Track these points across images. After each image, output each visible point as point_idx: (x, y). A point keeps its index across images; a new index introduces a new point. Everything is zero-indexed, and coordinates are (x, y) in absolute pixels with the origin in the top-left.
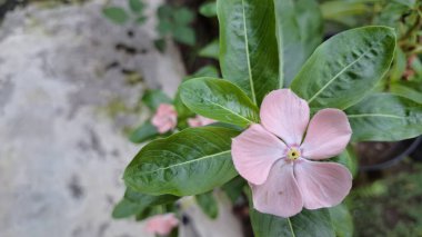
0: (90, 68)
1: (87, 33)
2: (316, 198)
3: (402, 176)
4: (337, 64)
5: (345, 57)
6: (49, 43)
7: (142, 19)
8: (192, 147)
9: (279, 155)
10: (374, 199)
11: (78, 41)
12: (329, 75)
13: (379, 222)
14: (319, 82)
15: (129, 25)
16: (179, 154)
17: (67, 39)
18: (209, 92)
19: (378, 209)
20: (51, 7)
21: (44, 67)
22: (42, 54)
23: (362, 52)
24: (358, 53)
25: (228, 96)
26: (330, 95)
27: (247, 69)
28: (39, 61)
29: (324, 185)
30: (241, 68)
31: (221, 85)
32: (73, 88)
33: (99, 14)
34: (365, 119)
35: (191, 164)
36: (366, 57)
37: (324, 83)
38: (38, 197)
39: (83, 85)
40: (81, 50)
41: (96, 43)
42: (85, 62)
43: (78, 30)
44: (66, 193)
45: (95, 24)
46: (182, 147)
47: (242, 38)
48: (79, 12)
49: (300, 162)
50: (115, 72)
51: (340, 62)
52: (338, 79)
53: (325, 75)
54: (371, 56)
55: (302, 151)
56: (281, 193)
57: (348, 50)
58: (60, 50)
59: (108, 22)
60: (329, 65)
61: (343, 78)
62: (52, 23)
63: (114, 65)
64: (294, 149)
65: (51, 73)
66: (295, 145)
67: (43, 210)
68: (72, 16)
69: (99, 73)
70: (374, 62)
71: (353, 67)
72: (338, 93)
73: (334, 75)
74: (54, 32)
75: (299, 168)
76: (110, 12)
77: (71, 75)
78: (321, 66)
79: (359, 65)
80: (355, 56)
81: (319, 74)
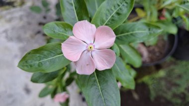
0: (28, 35)
1: (25, 19)
2: (103, 66)
3: (172, 67)
4: (112, 10)
5: (115, 7)
6: (8, 26)
7: (49, 10)
8: (51, 52)
9: (84, 48)
10: (161, 79)
11: (21, 24)
12: (109, 15)
13: (164, 88)
14: (104, 18)
15: (43, 13)
16: (45, 55)
17: (16, 23)
18: (57, 28)
19: (163, 83)
20: (7, 9)
21: (7, 37)
22: (6, 31)
23: (121, 3)
24: (120, 4)
25: (67, 29)
26: (109, 23)
27: (75, 17)
28: (4, 35)
29: (106, 59)
30: (73, 17)
31: (63, 24)
32: (21, 45)
33: (29, 10)
34: (132, 34)
35: (51, 59)
36: (123, 5)
37: (107, 19)
38: (10, 96)
39: (25, 43)
40: (23, 27)
41: (29, 23)
42: (25, 32)
43: (21, 18)
44: (23, 93)
45: (28, 15)
46: (46, 53)
47: (72, 4)
48: (20, 10)
49: (93, 51)
50: (39, 36)
51: (113, 8)
52: (113, 16)
53: (107, 15)
54: (125, 5)
55: (94, 46)
56: (87, 65)
57: (115, 3)
58: (13, 29)
59: (34, 13)
60: (108, 11)
61: (115, 15)
62: (8, 17)
63: (39, 32)
64: (91, 46)
65: (10, 39)
66: (91, 44)
67: (14, 101)
68: (17, 12)
69: (32, 37)
70: (127, 7)
71: (118, 10)
72: (113, 22)
73: (111, 15)
74: (10, 21)
75: (94, 54)
76: (34, 8)
77: (19, 39)
78: (104, 11)
79: (121, 9)
80: (119, 6)
81: (104, 15)
